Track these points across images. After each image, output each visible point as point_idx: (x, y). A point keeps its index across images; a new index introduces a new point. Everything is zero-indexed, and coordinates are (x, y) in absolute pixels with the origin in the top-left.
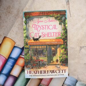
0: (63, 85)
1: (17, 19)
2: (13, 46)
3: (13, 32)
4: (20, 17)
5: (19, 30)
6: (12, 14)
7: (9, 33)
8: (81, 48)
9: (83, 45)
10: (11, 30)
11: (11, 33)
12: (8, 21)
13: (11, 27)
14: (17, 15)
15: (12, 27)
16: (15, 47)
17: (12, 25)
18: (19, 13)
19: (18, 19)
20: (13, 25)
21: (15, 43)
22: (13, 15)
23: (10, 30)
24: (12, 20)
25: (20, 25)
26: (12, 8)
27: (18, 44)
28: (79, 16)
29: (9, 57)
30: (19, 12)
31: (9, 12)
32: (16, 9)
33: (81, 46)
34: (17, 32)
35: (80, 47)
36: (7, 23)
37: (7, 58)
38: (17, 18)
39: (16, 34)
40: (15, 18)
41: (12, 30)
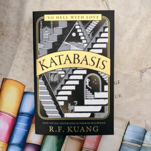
0: (122, 143)
1: (19, 43)
2: (22, 92)
3: (18, 67)
4: (24, 39)
5: (26, 62)
6: (8, 36)
7: (10, 71)
8: (142, 72)
9: (144, 67)
10: (13, 65)
11: (13, 71)
12: (4, 51)
13: (12, 60)
14: (18, 37)
15: (14, 58)
16: (25, 93)
17: (13, 56)
18: (20, 32)
19: (21, 43)
20: (15, 55)
21: (24, 86)
22: (11, 37)
23: (11, 65)
24: (11, 48)
25: (26, 53)
26: (6, 26)
27: (30, 88)
28: (128, 16)
29: (19, 113)
30: (20, 29)
31: (3, 34)
32: (14, 26)
33: (141, 68)
34: (24, 66)
35: (140, 71)
36: (3, 54)
37: (15, 115)
38: (19, 41)
39: (23, 70)
40: (15, 42)
41: (15, 65)
